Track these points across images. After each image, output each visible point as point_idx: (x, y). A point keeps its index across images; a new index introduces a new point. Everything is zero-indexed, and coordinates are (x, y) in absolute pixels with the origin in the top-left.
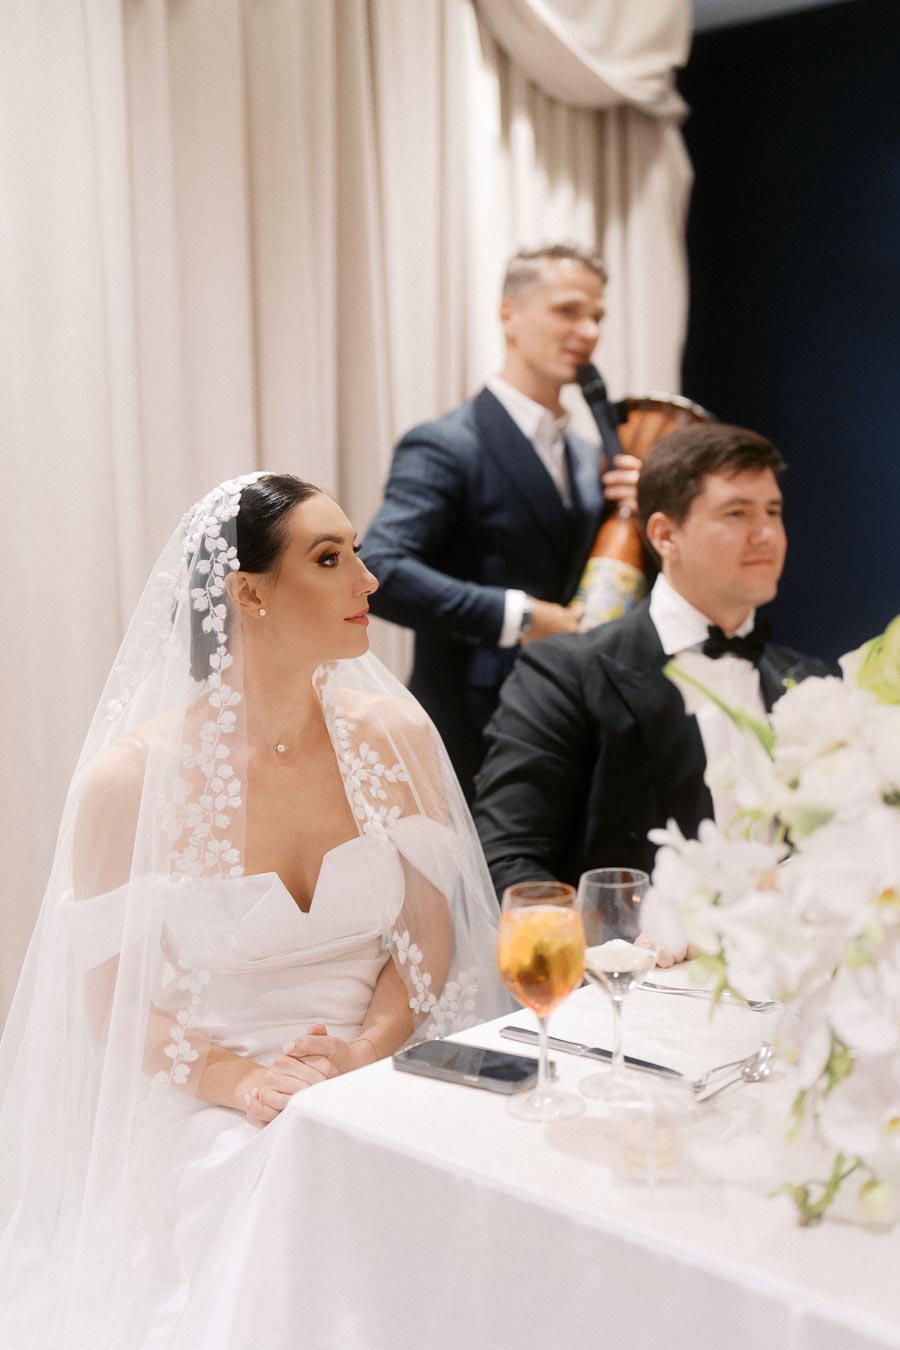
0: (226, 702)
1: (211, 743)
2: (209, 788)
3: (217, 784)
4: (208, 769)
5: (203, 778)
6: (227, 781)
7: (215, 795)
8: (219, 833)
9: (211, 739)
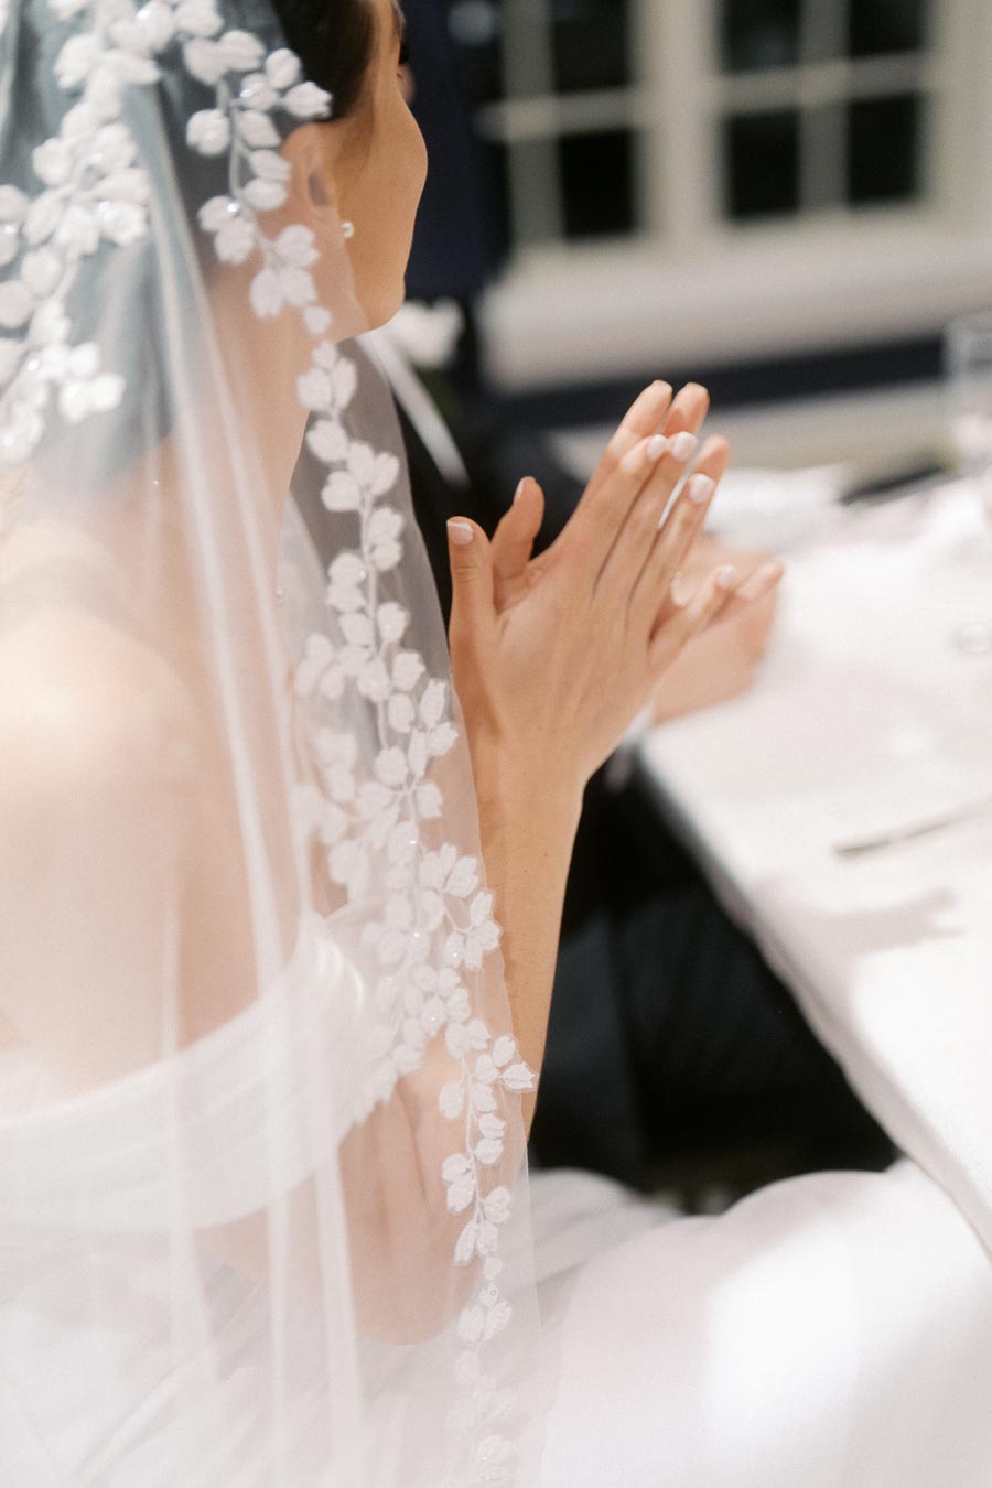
0: (368, 487)
1: (362, 611)
2: (390, 731)
3: (398, 714)
4: (373, 684)
5: (371, 708)
6: (417, 694)
7: (404, 742)
8: (432, 835)
9: (359, 601)
